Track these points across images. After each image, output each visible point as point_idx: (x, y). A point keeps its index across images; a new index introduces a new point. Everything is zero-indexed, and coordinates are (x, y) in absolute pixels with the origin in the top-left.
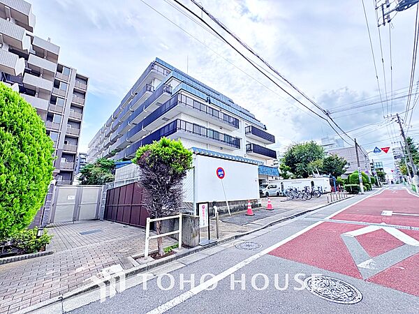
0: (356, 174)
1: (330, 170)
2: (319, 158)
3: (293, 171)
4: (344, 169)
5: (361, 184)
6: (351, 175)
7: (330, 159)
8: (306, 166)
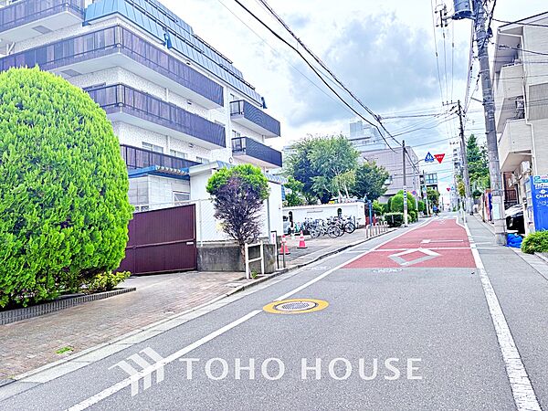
0: (400, 195)
1: (363, 188)
2: (350, 167)
3: (305, 190)
4: (384, 187)
5: (406, 211)
6: (393, 198)
7: (366, 170)
8: (329, 181)
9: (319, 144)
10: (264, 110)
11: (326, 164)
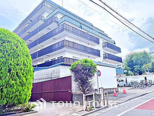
2: (149, 62)
3: (132, 70)
8: (141, 67)
9: (136, 54)
10: (115, 45)
11: (139, 61)
